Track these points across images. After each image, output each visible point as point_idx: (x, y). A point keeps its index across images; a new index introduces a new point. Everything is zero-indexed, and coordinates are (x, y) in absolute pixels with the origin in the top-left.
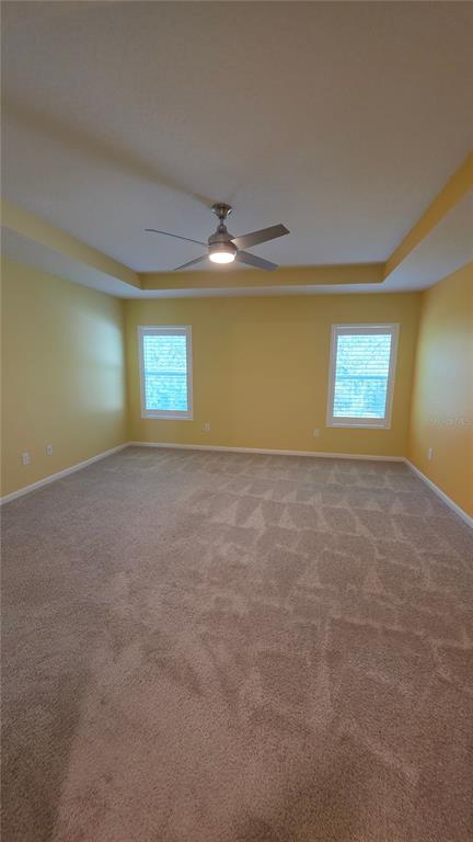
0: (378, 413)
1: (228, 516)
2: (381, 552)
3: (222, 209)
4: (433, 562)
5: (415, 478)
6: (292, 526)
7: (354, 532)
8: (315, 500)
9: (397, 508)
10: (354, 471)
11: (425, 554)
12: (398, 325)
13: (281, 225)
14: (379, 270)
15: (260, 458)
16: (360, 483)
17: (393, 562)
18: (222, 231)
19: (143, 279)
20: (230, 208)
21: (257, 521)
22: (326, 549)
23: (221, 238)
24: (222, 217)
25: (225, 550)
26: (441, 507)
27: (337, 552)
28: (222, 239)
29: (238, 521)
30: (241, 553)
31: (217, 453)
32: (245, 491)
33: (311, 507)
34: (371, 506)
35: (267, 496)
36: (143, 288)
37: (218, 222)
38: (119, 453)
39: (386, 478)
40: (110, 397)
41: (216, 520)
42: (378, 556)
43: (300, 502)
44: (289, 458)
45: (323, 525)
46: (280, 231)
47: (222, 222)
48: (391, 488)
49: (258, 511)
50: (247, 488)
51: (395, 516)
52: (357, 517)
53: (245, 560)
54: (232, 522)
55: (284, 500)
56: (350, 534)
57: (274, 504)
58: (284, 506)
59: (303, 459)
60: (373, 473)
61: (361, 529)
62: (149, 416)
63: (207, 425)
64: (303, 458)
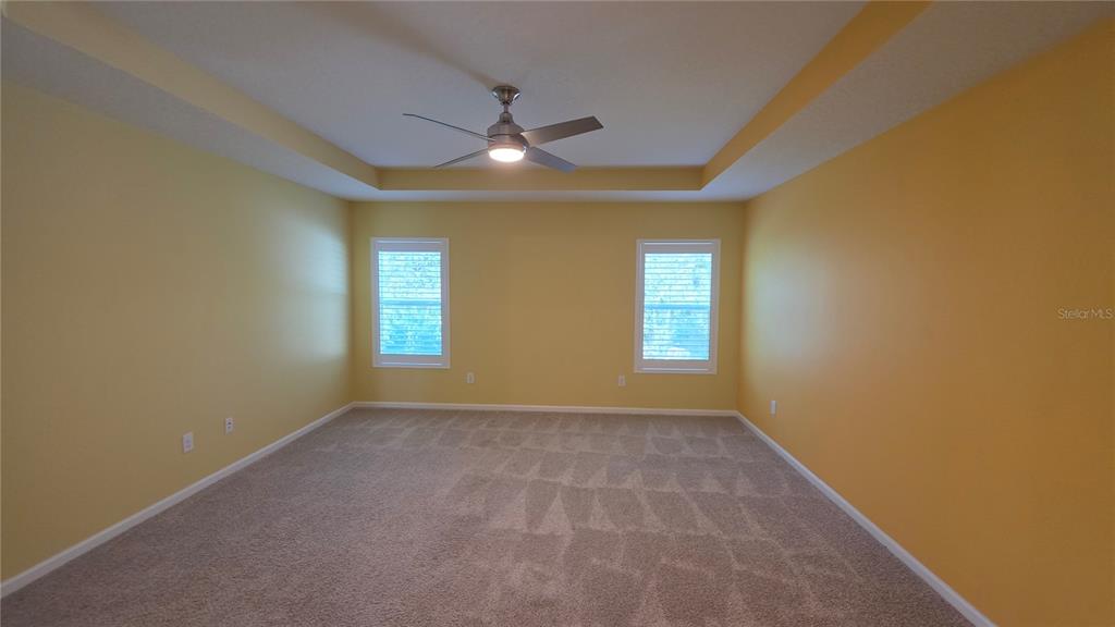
0: (701, 353)
1: (513, 517)
2: (739, 558)
3: (506, 93)
4: (809, 569)
5: (754, 439)
6: (609, 526)
7: (695, 527)
8: (633, 481)
9: (743, 487)
10: (676, 434)
11: (797, 556)
12: (719, 241)
13: (593, 118)
14: (697, 175)
15: (546, 418)
16: (687, 451)
17: (757, 573)
18: (506, 120)
19: (382, 176)
20: (516, 91)
21: (557, 521)
22: (664, 561)
23: (506, 129)
24: (506, 103)
25: (517, 574)
26: (798, 481)
27: (679, 565)
28: (507, 131)
29: (530, 523)
30: (542, 578)
31: (483, 414)
32: (532, 474)
33: (629, 491)
34: (710, 486)
35: (566, 479)
36: (381, 189)
37: (501, 109)
38: (338, 421)
39: (719, 441)
40: (327, 337)
41: (497, 523)
42: (737, 566)
43: (613, 486)
44: (588, 417)
45: (653, 523)
46: (591, 124)
47: (506, 108)
48: (729, 457)
49: (557, 503)
50: (537, 467)
51: (743, 499)
52: (694, 505)
53: (550, 590)
54: (521, 525)
55: (590, 484)
56: (691, 532)
57: (578, 490)
58: (593, 492)
59: (606, 419)
60: (700, 435)
61: (704, 524)
62: (385, 364)
63: (470, 374)
64: (606, 416)
